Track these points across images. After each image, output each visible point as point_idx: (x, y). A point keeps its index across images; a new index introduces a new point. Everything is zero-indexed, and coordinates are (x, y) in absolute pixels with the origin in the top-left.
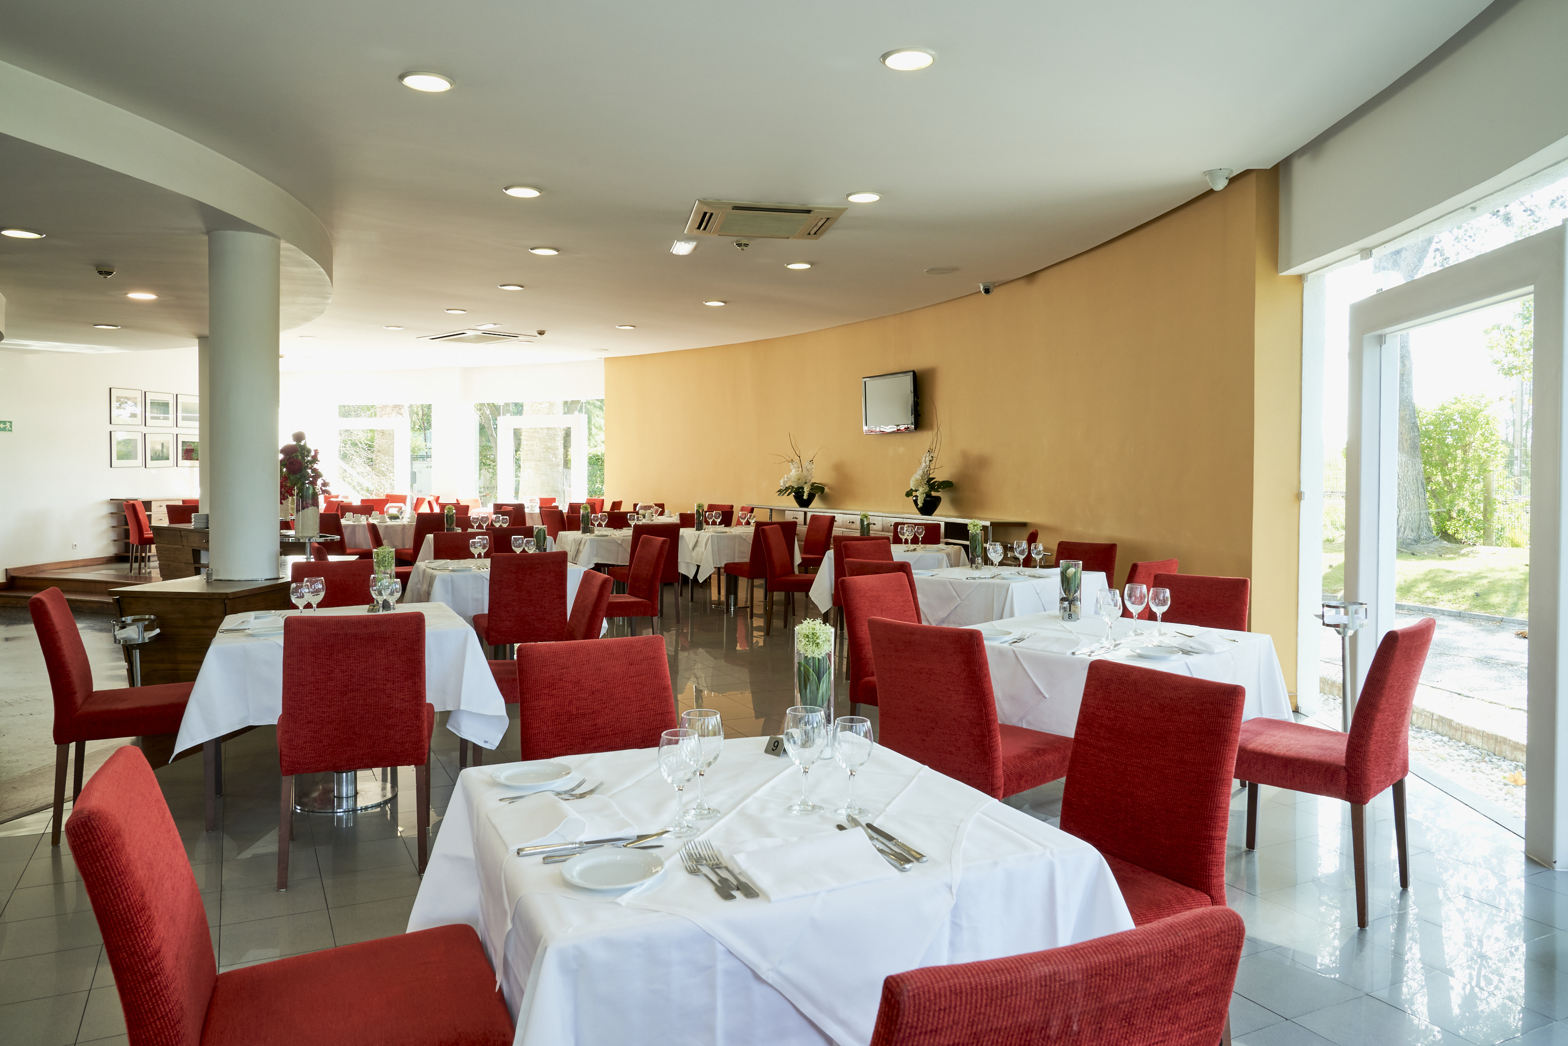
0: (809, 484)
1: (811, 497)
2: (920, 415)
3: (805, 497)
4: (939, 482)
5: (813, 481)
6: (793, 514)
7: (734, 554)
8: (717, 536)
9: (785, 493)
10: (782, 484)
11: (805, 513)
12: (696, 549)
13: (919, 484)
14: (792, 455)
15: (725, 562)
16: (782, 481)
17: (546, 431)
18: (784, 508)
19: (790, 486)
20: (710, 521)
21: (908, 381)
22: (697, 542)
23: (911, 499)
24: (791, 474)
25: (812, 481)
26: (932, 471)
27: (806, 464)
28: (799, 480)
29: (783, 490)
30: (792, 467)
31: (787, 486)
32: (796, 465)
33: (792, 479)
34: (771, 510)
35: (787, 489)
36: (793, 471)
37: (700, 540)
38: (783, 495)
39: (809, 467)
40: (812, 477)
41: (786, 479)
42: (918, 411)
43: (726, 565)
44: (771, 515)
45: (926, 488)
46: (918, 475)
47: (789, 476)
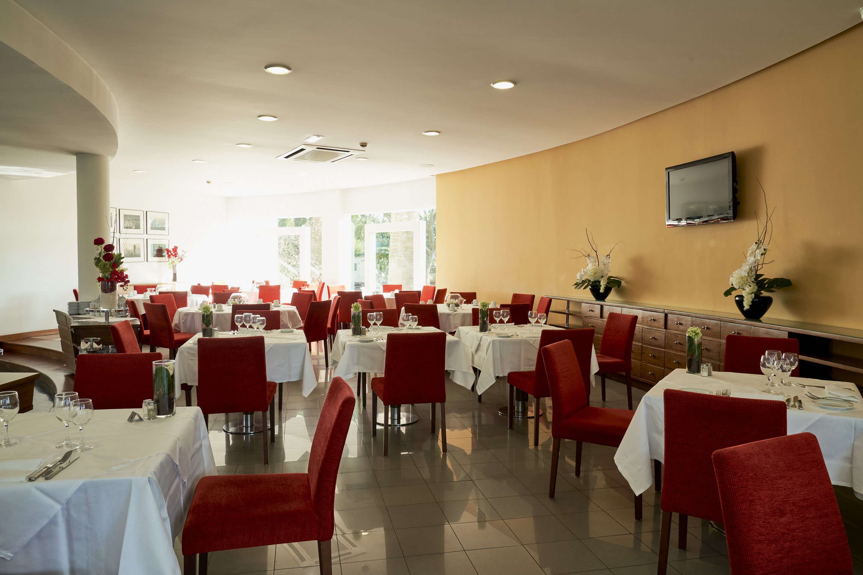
0: (606, 278)
1: (608, 290)
2: (739, 203)
3: (602, 290)
4: (770, 280)
5: (610, 274)
6: (590, 307)
7: (520, 361)
8: (500, 341)
9: (582, 286)
10: (578, 278)
11: (602, 307)
12: (479, 353)
13: (744, 282)
14: (589, 250)
15: (509, 371)
16: (578, 275)
17: (405, 235)
18: (580, 301)
19: (587, 279)
20: (498, 320)
21: (726, 166)
22: (479, 345)
23: (732, 298)
24: (588, 268)
25: (608, 275)
26: (760, 267)
27: (602, 259)
28: (596, 273)
29: (580, 284)
30: (588, 261)
31: (583, 279)
32: (592, 260)
33: (589, 273)
34: (568, 302)
35: (584, 282)
36: (590, 265)
37: (482, 343)
38: (580, 288)
39: (606, 261)
40: (609, 271)
41: (583, 273)
42: (736, 198)
43: (510, 374)
44: (568, 307)
45: (754, 288)
46: (743, 271)
47: (585, 270)
